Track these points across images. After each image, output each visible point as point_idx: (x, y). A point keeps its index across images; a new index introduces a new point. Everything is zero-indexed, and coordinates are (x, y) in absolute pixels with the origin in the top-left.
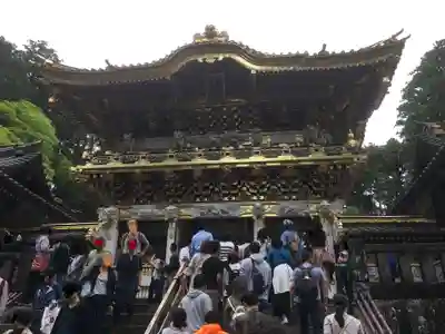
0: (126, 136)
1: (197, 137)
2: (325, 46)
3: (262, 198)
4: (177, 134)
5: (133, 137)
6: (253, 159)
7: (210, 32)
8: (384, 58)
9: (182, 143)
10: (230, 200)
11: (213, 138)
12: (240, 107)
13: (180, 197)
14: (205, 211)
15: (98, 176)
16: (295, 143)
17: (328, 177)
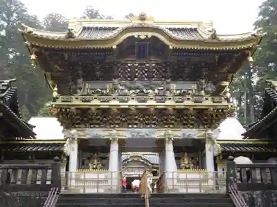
2: (215, 31)
3: (171, 126)
6: (168, 103)
7: (142, 18)
8: (250, 45)
10: (151, 127)
13: (118, 124)
14: (135, 134)
15: (66, 109)
16: (192, 90)
17: (212, 116)
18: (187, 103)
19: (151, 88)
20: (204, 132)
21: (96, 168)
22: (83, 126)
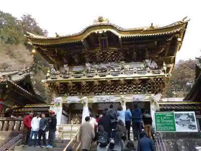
0: (65, 66)
1: (96, 66)
2: (152, 24)
3: (125, 93)
4: (87, 65)
5: (68, 66)
6: (120, 76)
7: (100, 20)
8: (178, 30)
9: (89, 68)
10: (111, 94)
11: (103, 66)
12: (115, 52)
13: (88, 93)
14: (100, 99)
15: (53, 84)
16: (141, 68)
17: (154, 84)
18: (134, 75)
19: (112, 68)
20: (149, 97)
21: (76, 123)
22: (66, 95)
